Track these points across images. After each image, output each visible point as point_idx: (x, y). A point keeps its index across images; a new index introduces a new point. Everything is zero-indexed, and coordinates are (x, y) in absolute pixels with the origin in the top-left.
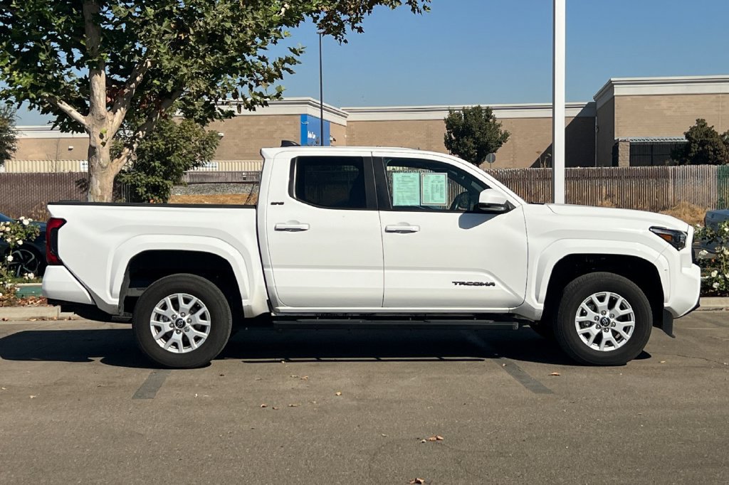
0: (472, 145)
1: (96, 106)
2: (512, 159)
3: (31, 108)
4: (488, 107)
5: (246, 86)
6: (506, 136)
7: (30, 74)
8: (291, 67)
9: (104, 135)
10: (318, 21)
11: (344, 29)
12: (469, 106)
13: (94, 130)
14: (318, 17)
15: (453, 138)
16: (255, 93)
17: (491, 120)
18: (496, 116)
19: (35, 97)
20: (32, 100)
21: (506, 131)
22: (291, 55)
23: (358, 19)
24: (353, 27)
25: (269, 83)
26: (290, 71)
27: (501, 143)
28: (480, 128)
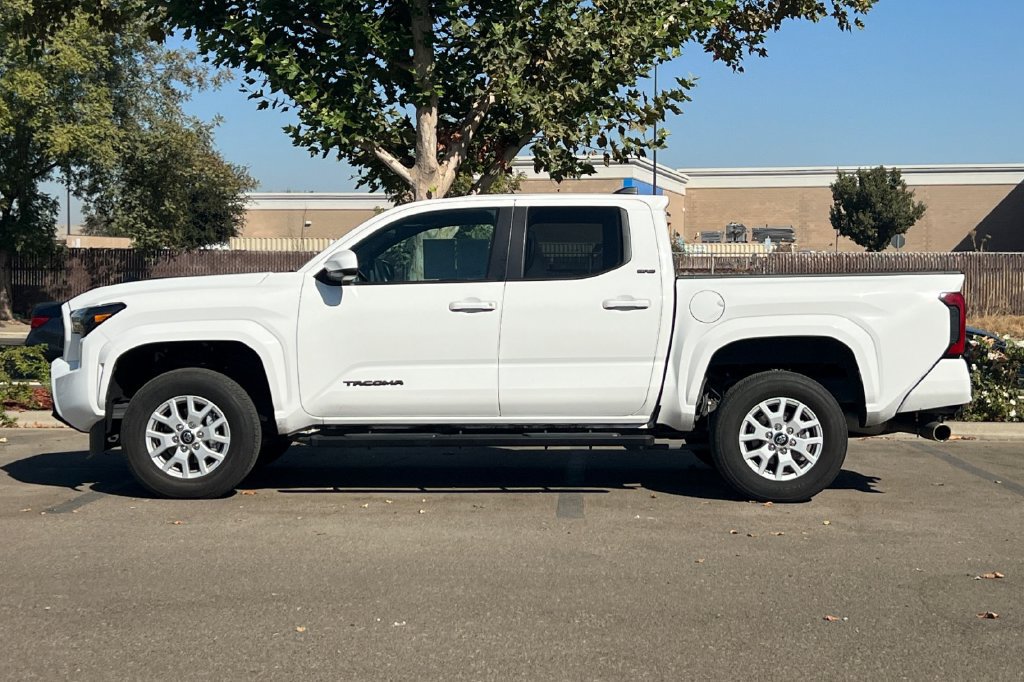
0: (871, 221)
1: (424, 155)
2: (925, 244)
3: (340, 157)
4: (894, 169)
5: (615, 130)
6: (920, 211)
7: (341, 112)
8: (678, 105)
9: (433, 194)
10: (705, 41)
11: (740, 52)
12: (867, 168)
13: (421, 187)
14: (705, 36)
15: (843, 212)
16: (630, 140)
17: (899, 188)
18: (907, 182)
19: (347, 141)
20: (343, 147)
21: (920, 202)
22: (677, 87)
23: (759, 39)
24: (751, 50)
25: (646, 126)
26: (676, 111)
27: (913, 220)
28: (882, 199)
